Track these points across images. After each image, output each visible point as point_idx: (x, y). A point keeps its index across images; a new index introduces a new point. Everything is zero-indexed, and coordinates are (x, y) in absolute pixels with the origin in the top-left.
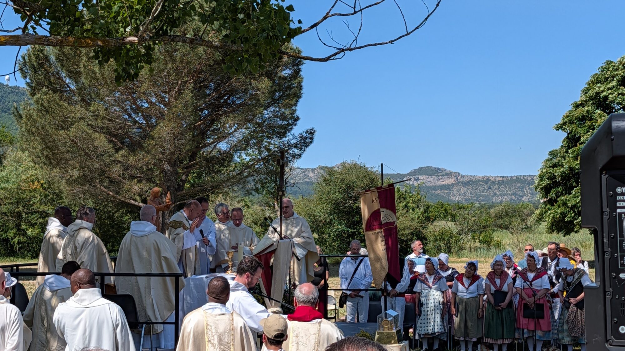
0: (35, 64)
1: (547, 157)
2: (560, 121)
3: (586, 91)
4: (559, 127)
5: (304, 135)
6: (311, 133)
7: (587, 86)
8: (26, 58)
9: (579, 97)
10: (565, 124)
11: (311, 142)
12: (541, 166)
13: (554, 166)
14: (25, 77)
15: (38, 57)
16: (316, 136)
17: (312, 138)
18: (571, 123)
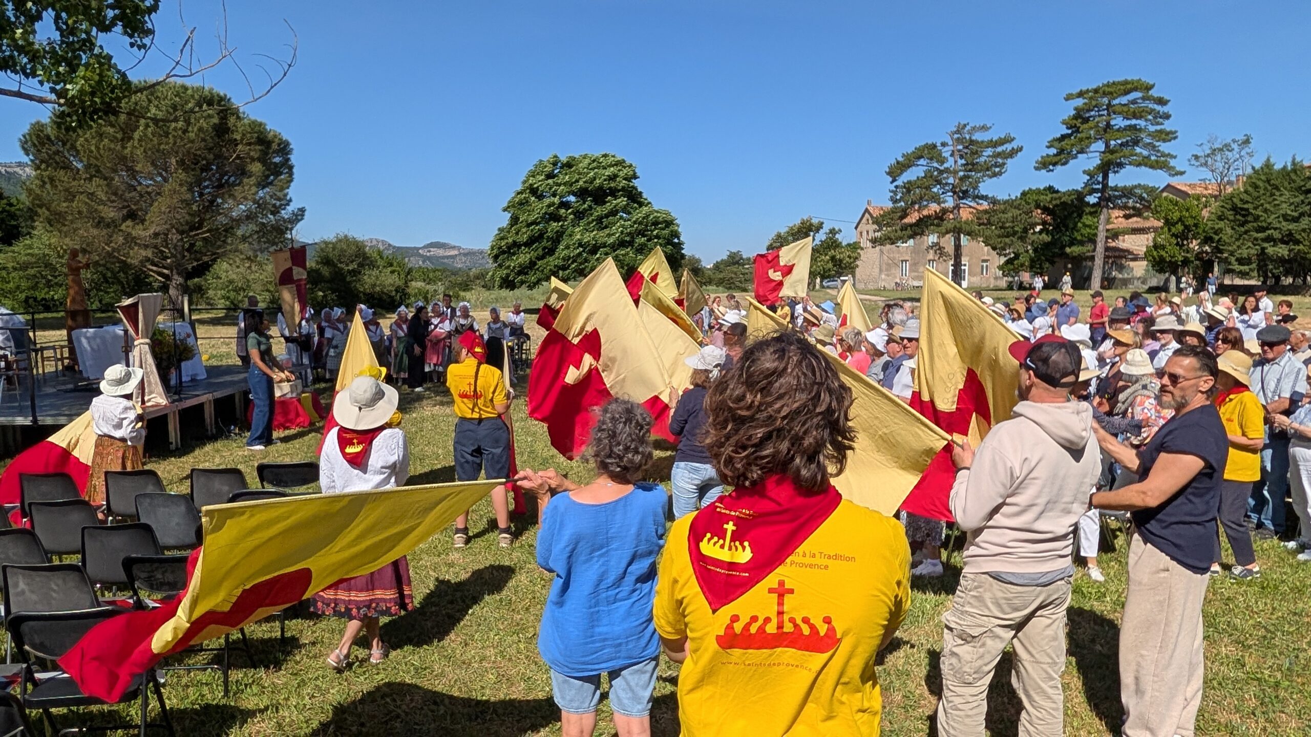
0: (36, 142)
1: (497, 232)
2: (506, 205)
3: (524, 182)
4: (505, 210)
5: (295, 211)
6: (301, 209)
7: (525, 178)
8: (27, 137)
9: (520, 188)
10: (509, 207)
11: (302, 218)
12: (492, 238)
13: (502, 239)
14: (28, 155)
15: (38, 136)
16: (305, 213)
17: (302, 215)
18: (513, 206)
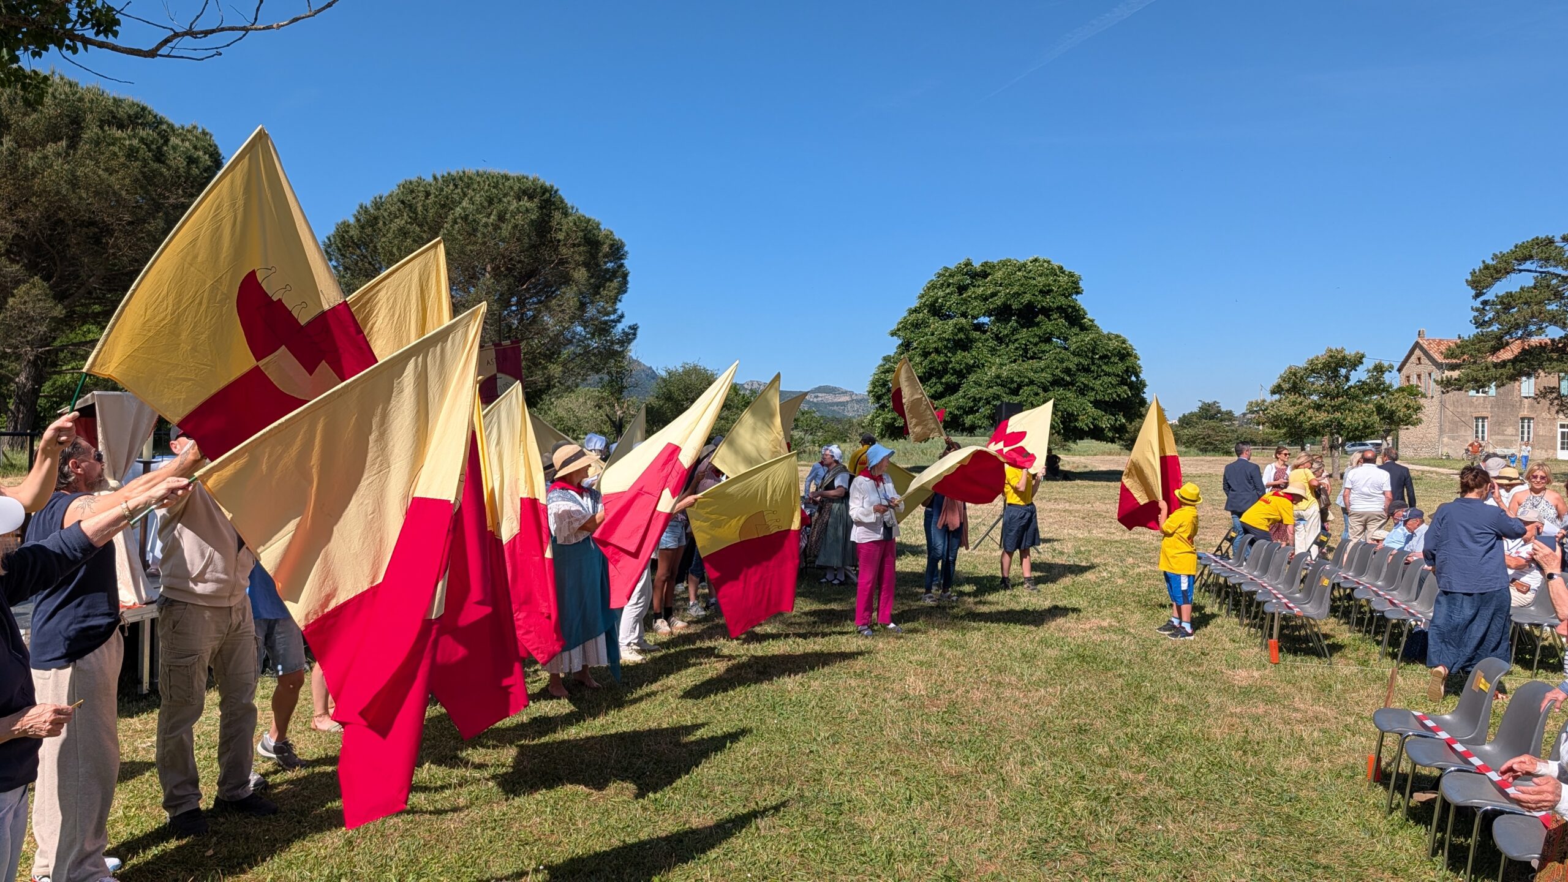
0: (340, 245)
1: (881, 362)
2: (895, 327)
4: (893, 334)
5: (627, 330)
6: (634, 328)
7: (923, 292)
8: (332, 239)
9: (915, 304)
10: (899, 330)
11: (634, 339)
12: (874, 371)
15: (342, 238)
16: (639, 332)
17: (635, 334)
18: (905, 328)
